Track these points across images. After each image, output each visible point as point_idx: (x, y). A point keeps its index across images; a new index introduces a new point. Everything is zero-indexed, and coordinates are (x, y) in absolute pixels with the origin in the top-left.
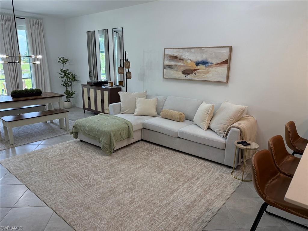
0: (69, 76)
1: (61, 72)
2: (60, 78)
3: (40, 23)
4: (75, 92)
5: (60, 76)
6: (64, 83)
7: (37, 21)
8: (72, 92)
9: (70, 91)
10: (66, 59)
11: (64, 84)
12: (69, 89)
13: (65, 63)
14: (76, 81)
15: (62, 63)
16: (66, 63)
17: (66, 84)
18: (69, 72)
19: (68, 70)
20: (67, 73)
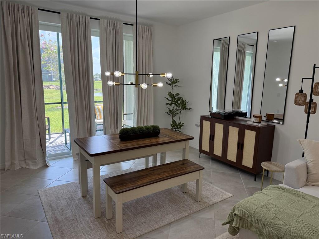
0: (179, 102)
1: (168, 97)
2: (168, 105)
3: (150, 31)
4: (183, 124)
5: (168, 102)
6: (170, 110)
7: (147, 28)
8: (179, 124)
9: (177, 123)
10: (177, 80)
11: (169, 112)
12: (176, 119)
13: (174, 85)
14: (188, 109)
15: (171, 85)
16: (176, 84)
17: (172, 113)
18: (179, 96)
19: (178, 94)
20: (176, 99)
